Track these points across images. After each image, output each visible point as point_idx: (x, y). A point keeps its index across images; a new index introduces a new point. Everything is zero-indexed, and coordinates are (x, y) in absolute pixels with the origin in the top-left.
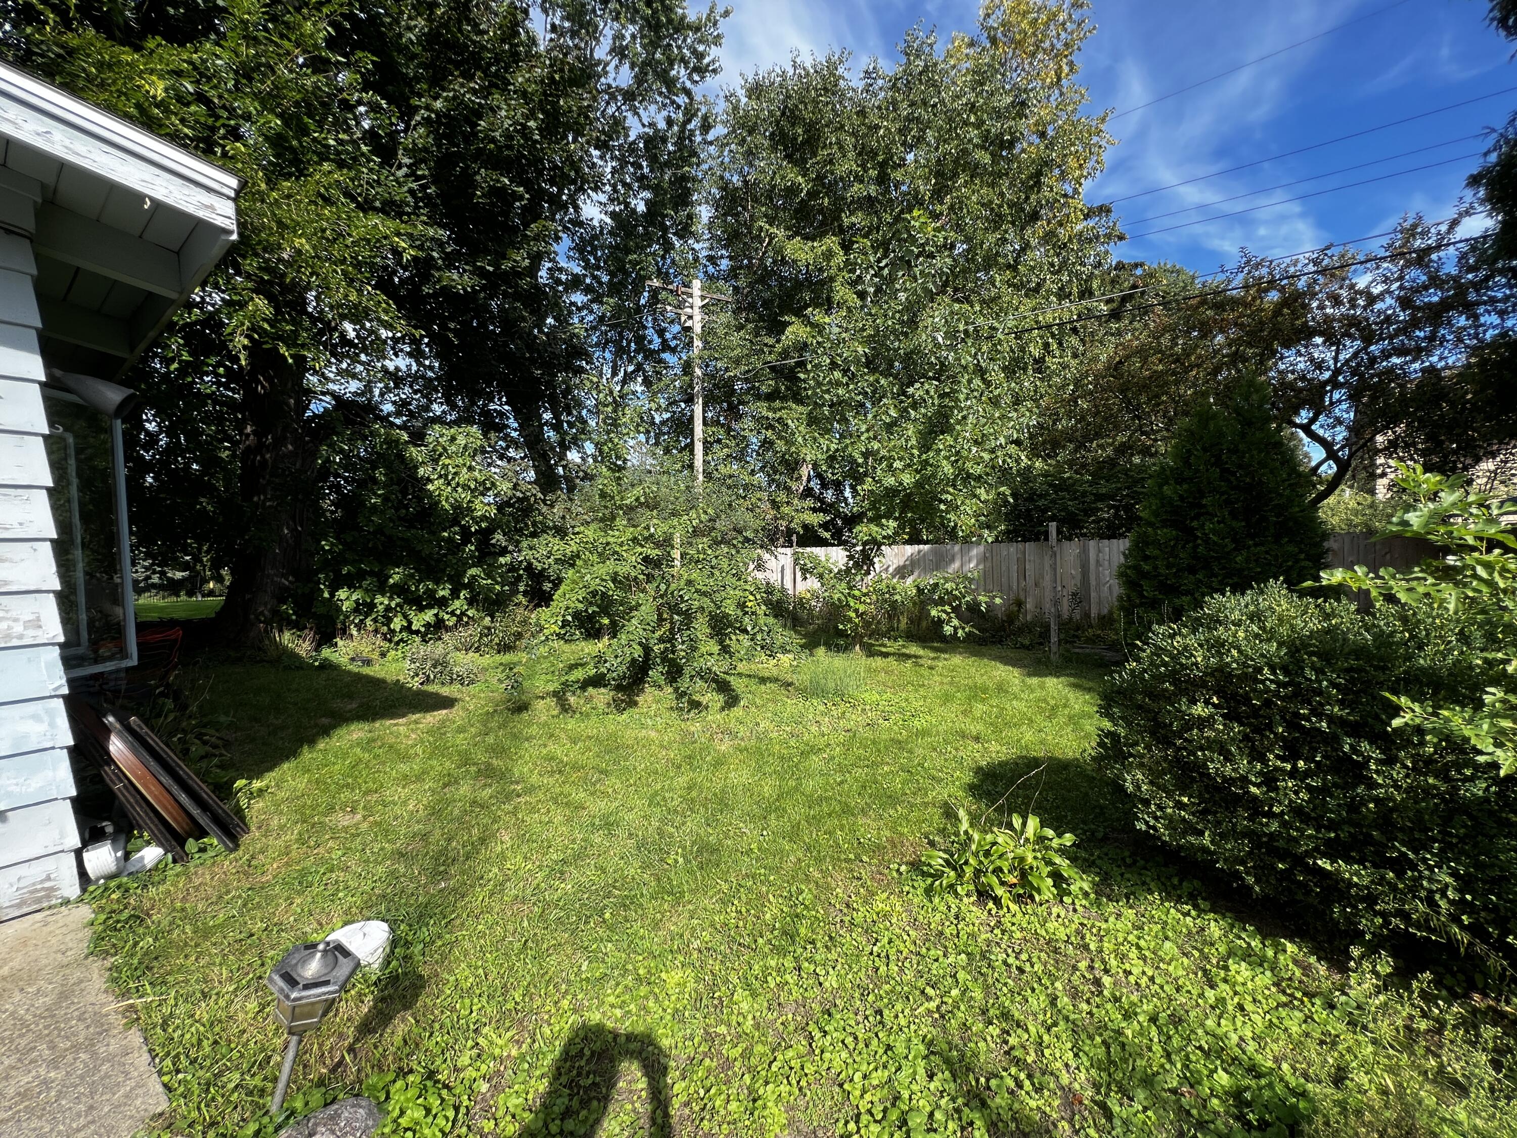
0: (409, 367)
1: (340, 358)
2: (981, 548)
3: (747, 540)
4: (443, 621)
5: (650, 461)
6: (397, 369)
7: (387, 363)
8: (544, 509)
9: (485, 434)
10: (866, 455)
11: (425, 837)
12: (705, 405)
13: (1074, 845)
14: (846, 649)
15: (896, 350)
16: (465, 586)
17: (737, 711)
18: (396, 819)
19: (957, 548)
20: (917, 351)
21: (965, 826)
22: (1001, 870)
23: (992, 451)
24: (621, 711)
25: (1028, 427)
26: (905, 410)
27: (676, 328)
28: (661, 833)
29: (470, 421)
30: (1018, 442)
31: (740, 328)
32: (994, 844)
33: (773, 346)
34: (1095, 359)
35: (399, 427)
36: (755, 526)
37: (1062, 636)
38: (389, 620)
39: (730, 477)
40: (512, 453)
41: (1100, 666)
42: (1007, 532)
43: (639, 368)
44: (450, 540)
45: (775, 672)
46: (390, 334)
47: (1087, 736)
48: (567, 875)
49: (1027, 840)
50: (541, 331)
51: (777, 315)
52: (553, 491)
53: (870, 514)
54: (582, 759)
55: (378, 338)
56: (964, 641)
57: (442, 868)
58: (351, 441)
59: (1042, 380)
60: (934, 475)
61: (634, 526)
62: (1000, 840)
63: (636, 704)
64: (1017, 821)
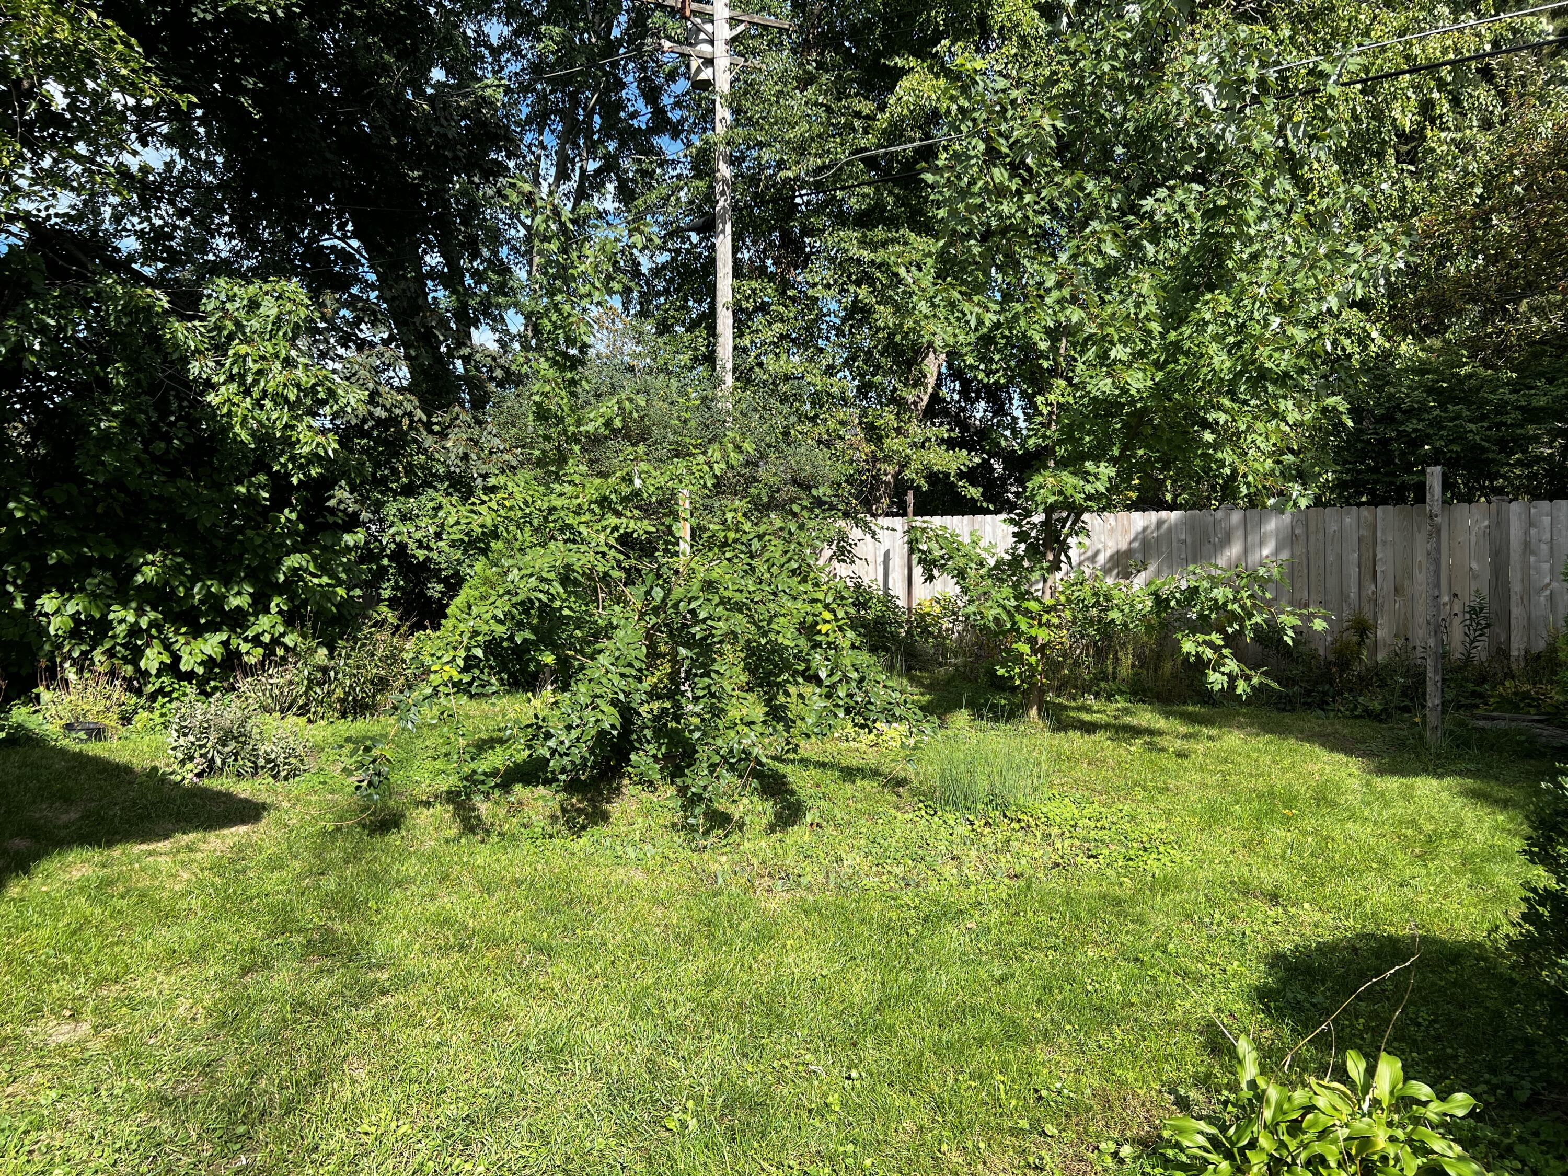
0: (169, 165)
1: (37, 149)
2: (1286, 518)
3: (818, 502)
4: (238, 654)
5: (630, 347)
6: (145, 169)
7: (126, 158)
8: (429, 441)
9: (315, 294)
10: (1054, 334)
11: (208, 1068)
12: (737, 237)
13: (1471, 1114)
14: (1011, 714)
15: (1118, 124)
16: (280, 589)
17: (799, 834)
18: (155, 1032)
19: (1236, 517)
20: (1161, 122)
21: (1250, 1071)
22: (1322, 1160)
23: (1311, 324)
24: (577, 831)
25: (1386, 272)
26: (1136, 244)
27: (681, 85)
28: (652, 1067)
29: (284, 270)
30: (1364, 305)
31: (806, 81)
32: (1309, 1109)
33: (871, 118)
34: (1529, 132)
35: (149, 282)
36: (836, 476)
37: (1450, 695)
38: (136, 654)
39: (787, 378)
40: (365, 332)
41: (1529, 755)
42: (1340, 485)
43: (610, 165)
44: (251, 500)
45: (872, 758)
46: (131, 102)
47: (1501, 896)
48: (476, 1148)
49: (1376, 1103)
50: (419, 92)
51: (879, 54)
52: (446, 407)
53: (1060, 451)
54: (504, 925)
55: (110, 109)
56: (1249, 702)
57: (241, 1129)
58: (61, 309)
59: (1416, 176)
60: (1191, 373)
61: (604, 475)
62: (1321, 1102)
63: (605, 817)
64: (1355, 1066)
